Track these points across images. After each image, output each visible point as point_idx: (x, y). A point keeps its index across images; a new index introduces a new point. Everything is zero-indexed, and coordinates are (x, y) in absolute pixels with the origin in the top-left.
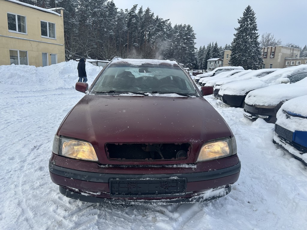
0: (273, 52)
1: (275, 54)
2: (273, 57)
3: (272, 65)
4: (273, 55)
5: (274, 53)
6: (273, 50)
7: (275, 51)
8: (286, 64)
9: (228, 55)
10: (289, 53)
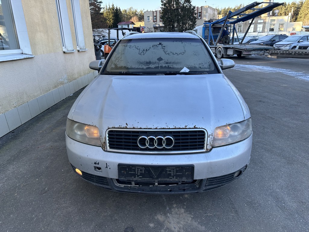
1: (202, 15)
2: (201, 18)
6: (200, 11)
9: (148, 17)
10: (212, 13)
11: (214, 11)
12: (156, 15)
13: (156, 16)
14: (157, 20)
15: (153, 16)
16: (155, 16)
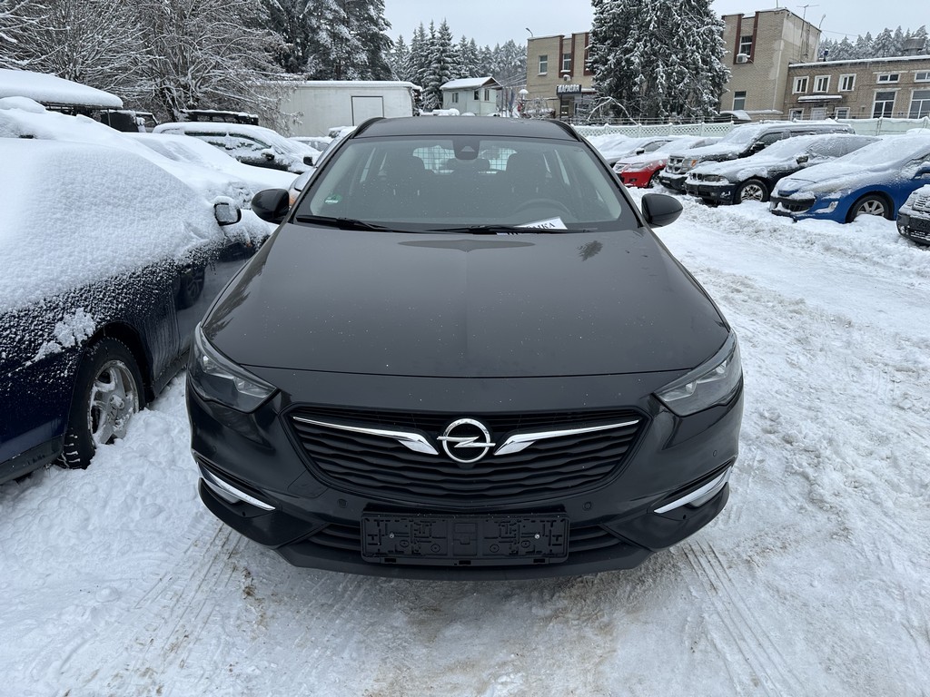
0: (746, 39)
1: (757, 48)
2: (751, 61)
3: (743, 94)
4: (749, 50)
5: (754, 44)
6: (747, 30)
7: (755, 31)
8: (795, 91)
9: (543, 58)
10: (798, 42)
11: (808, 35)
12: (573, 52)
13: (572, 56)
14: (572, 70)
15: (561, 54)
16: (566, 56)
